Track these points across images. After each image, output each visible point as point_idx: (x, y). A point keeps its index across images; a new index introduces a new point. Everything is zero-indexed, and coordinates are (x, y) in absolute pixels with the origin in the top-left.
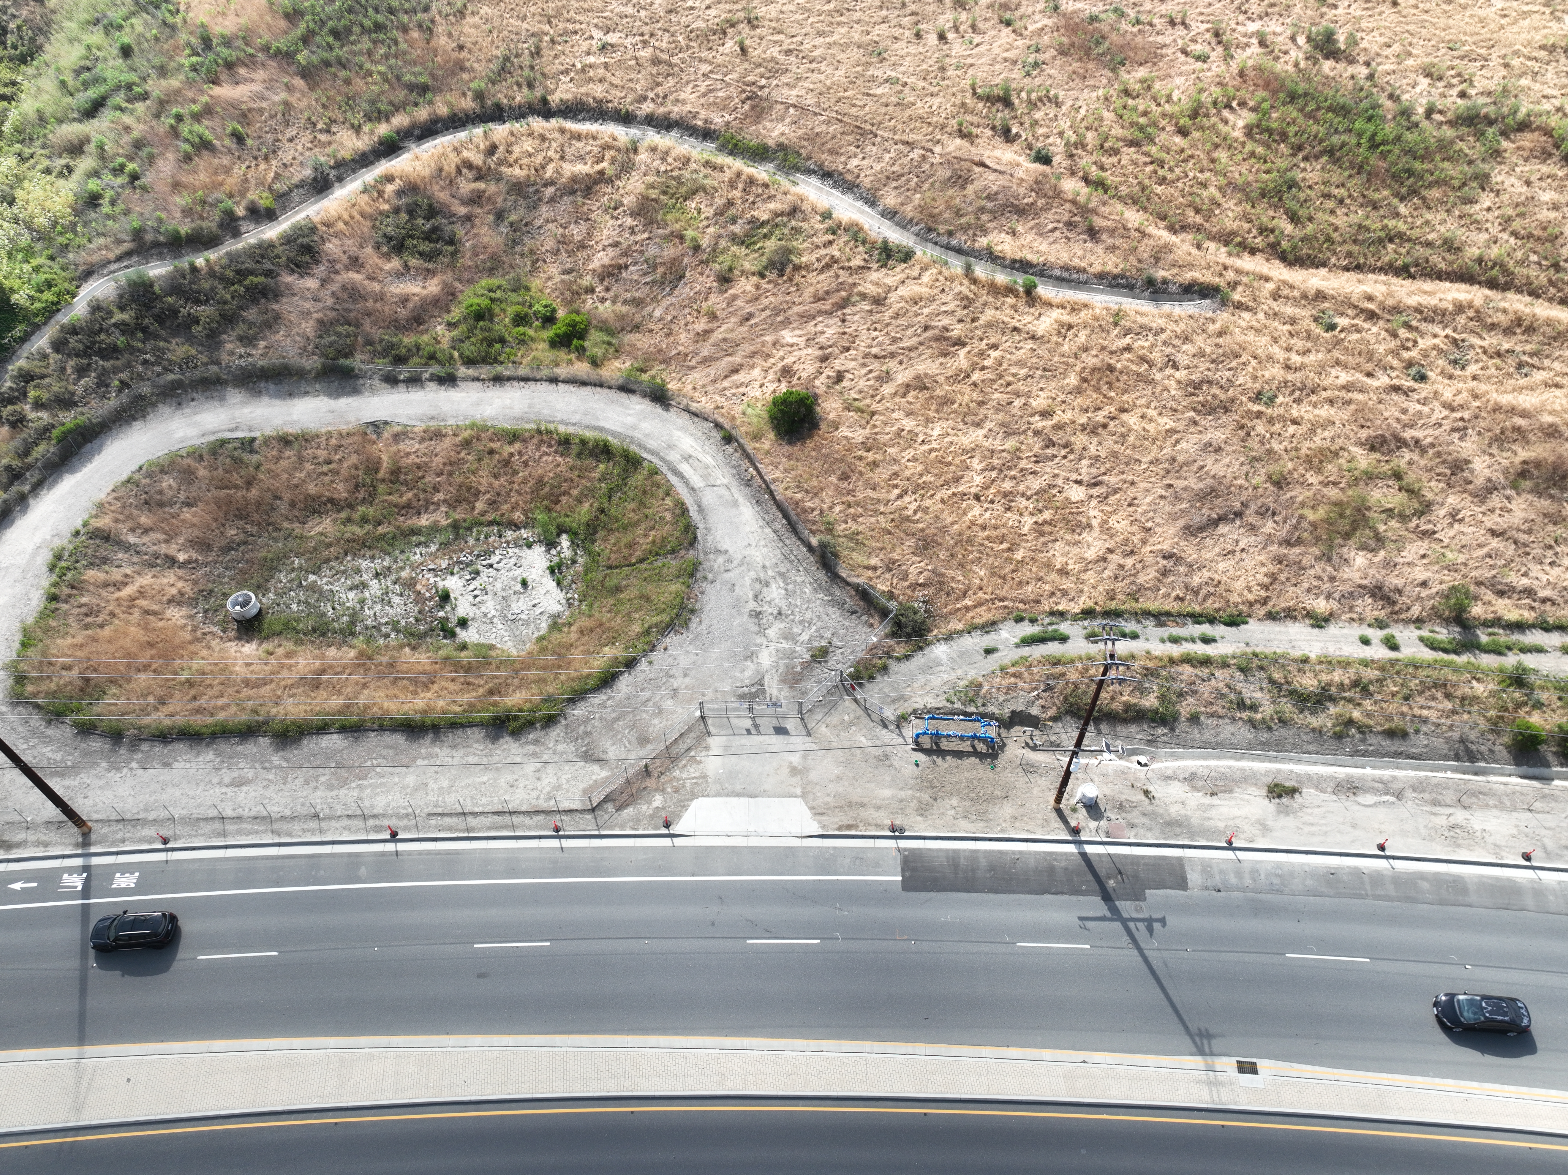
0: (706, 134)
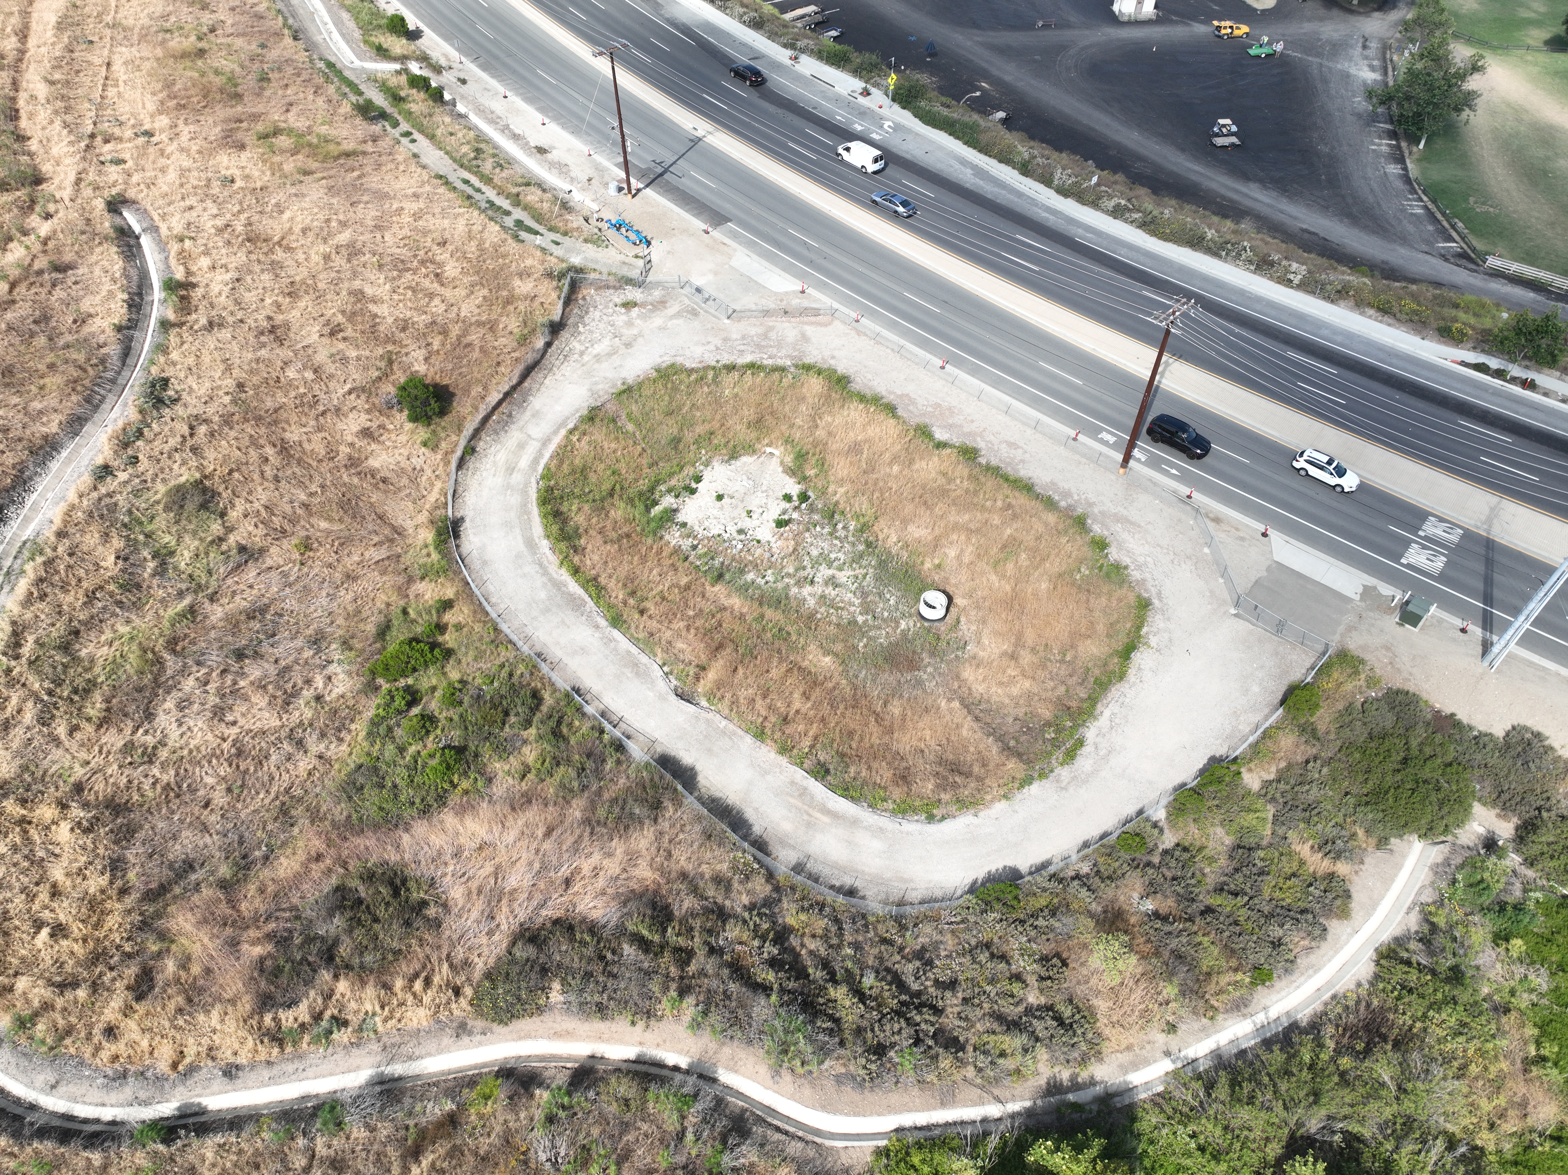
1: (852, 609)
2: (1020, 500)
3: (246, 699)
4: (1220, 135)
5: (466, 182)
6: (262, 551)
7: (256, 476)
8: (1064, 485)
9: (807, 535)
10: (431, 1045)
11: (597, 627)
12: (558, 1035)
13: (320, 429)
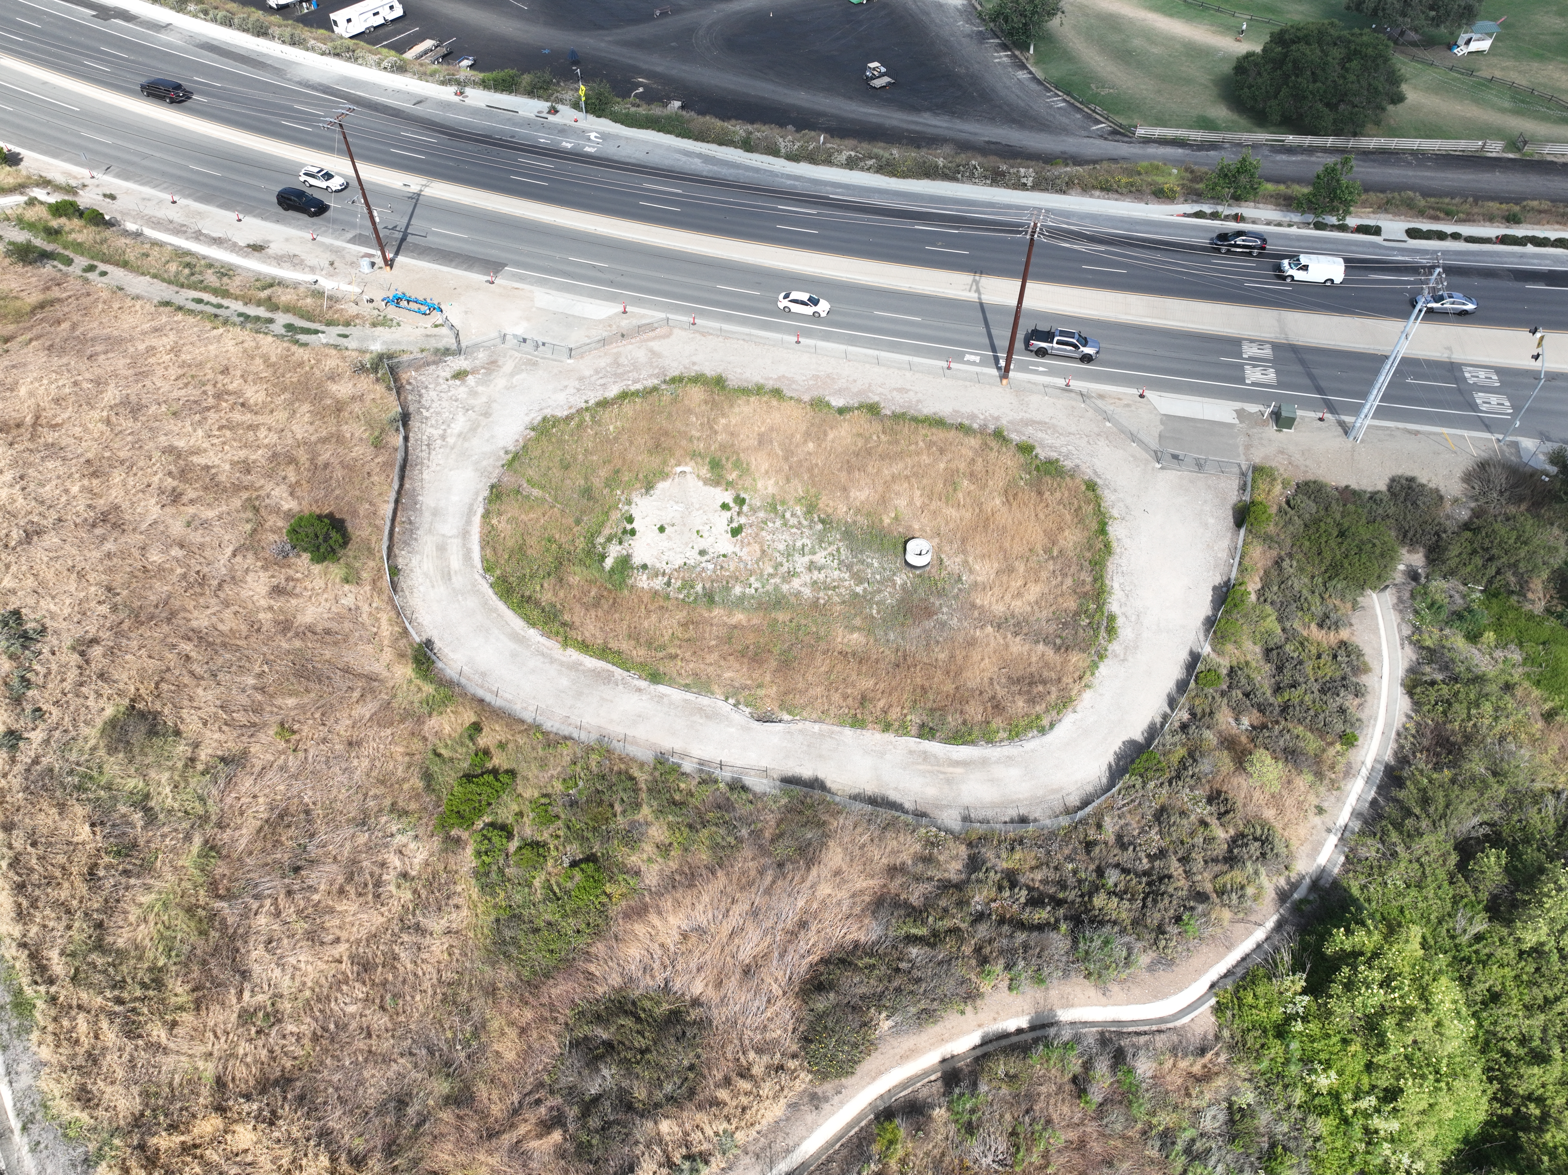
1: (847, 583)
2: (939, 435)
3: (331, 911)
4: (874, 77)
5: (199, 301)
6: (244, 754)
7: (186, 679)
8: (967, 409)
9: (764, 533)
10: (797, 1130)
11: (639, 690)
12: (905, 1058)
13: (227, 604)
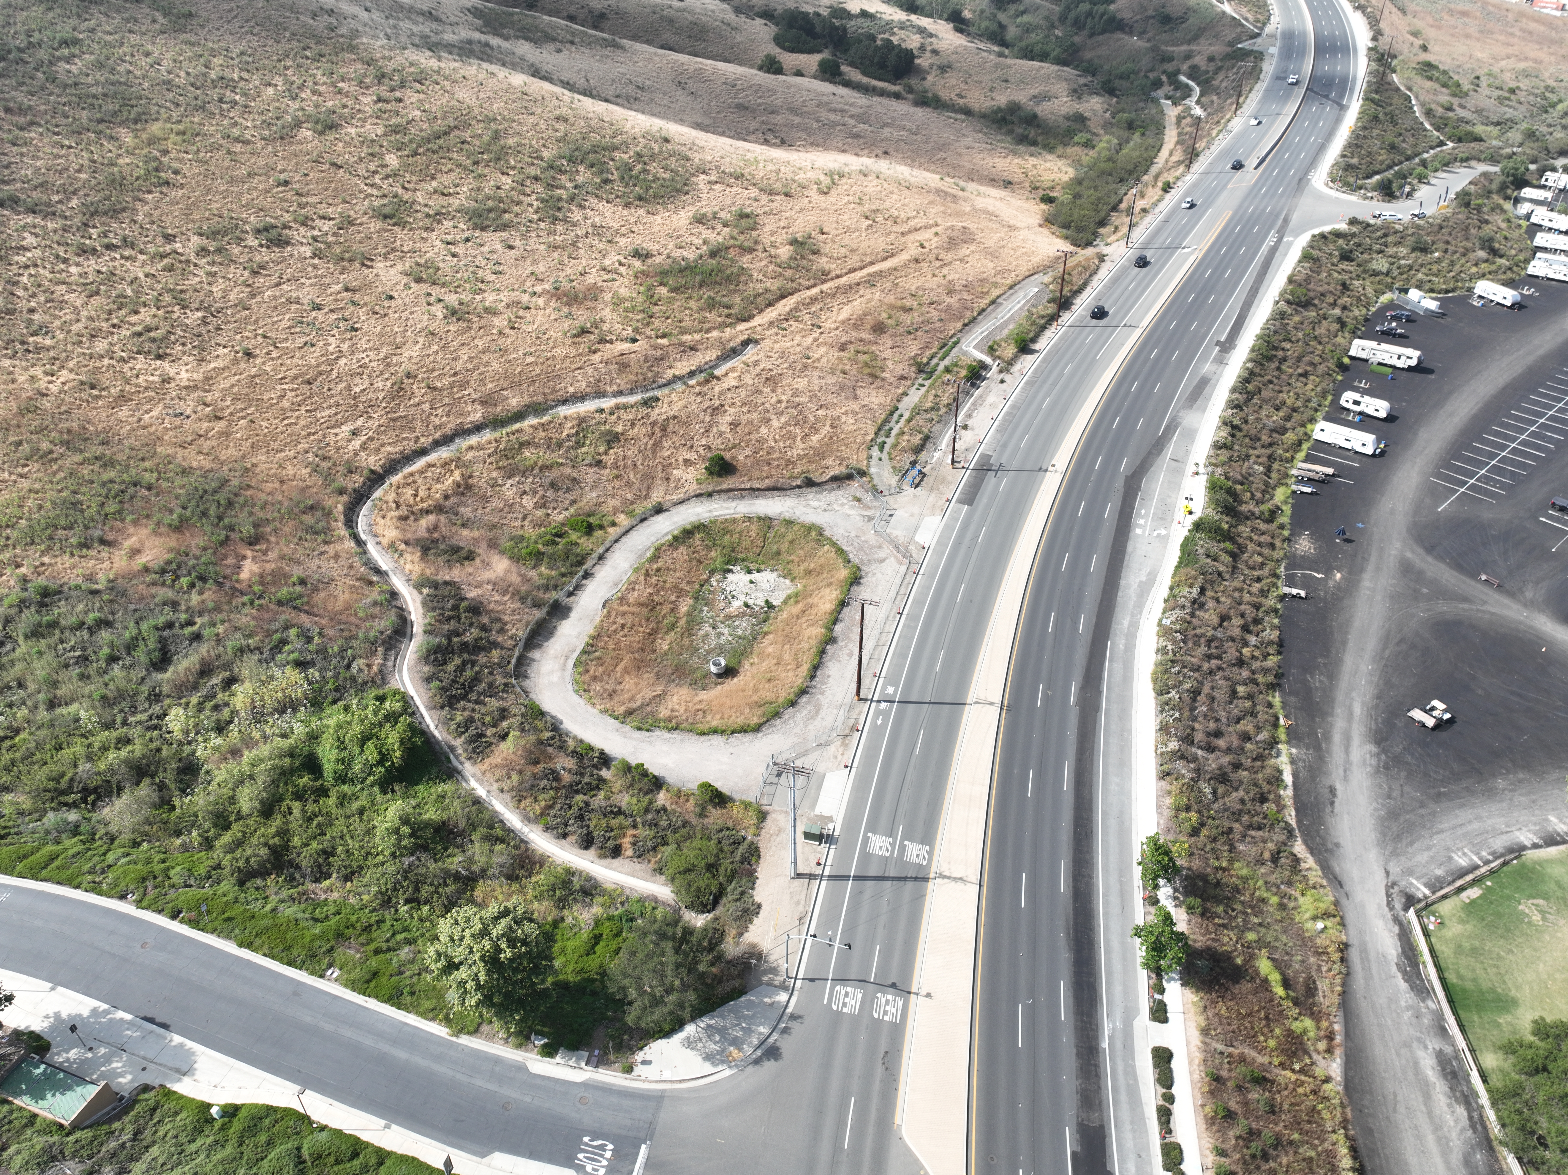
0: (478, 428)
1: (706, 646)
3: (535, 496)
6: (605, 467)
7: (636, 446)
9: (746, 617)
10: (401, 576)
11: (631, 567)
12: (413, 598)
13: (676, 448)
